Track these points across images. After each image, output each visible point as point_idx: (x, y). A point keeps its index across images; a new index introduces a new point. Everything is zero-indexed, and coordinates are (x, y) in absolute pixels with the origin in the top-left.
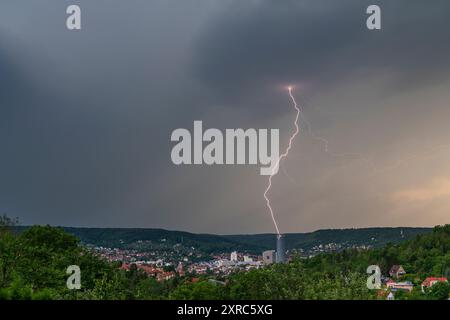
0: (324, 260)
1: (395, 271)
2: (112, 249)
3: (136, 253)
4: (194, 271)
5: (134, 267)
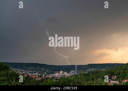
0: (90, 74)
1: (113, 78)
2: (21, 70)
3: (29, 71)
4: (48, 77)
5: (28, 76)
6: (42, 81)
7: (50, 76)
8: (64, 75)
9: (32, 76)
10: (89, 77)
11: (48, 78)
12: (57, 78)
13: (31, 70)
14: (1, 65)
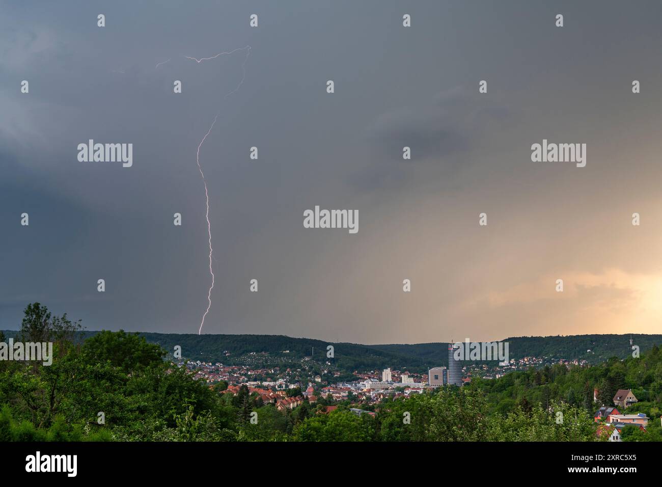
0: (517, 381)
1: (622, 399)
2: (214, 364)
3: (248, 370)
4: (330, 396)
5: (245, 390)
6: (304, 412)
7: (340, 392)
8: (398, 389)
9: (262, 391)
10: (511, 395)
11: (329, 402)
12: (369, 399)
13: (256, 367)
14: (131, 345)
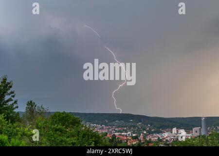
2: (101, 125)
3: (115, 128)
4: (150, 139)
5: (114, 136)
7: (154, 138)
9: (121, 137)
11: (150, 142)
12: (167, 140)
14: (68, 117)
